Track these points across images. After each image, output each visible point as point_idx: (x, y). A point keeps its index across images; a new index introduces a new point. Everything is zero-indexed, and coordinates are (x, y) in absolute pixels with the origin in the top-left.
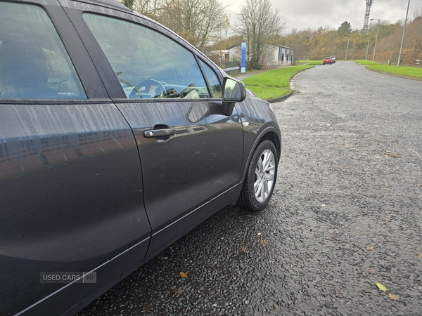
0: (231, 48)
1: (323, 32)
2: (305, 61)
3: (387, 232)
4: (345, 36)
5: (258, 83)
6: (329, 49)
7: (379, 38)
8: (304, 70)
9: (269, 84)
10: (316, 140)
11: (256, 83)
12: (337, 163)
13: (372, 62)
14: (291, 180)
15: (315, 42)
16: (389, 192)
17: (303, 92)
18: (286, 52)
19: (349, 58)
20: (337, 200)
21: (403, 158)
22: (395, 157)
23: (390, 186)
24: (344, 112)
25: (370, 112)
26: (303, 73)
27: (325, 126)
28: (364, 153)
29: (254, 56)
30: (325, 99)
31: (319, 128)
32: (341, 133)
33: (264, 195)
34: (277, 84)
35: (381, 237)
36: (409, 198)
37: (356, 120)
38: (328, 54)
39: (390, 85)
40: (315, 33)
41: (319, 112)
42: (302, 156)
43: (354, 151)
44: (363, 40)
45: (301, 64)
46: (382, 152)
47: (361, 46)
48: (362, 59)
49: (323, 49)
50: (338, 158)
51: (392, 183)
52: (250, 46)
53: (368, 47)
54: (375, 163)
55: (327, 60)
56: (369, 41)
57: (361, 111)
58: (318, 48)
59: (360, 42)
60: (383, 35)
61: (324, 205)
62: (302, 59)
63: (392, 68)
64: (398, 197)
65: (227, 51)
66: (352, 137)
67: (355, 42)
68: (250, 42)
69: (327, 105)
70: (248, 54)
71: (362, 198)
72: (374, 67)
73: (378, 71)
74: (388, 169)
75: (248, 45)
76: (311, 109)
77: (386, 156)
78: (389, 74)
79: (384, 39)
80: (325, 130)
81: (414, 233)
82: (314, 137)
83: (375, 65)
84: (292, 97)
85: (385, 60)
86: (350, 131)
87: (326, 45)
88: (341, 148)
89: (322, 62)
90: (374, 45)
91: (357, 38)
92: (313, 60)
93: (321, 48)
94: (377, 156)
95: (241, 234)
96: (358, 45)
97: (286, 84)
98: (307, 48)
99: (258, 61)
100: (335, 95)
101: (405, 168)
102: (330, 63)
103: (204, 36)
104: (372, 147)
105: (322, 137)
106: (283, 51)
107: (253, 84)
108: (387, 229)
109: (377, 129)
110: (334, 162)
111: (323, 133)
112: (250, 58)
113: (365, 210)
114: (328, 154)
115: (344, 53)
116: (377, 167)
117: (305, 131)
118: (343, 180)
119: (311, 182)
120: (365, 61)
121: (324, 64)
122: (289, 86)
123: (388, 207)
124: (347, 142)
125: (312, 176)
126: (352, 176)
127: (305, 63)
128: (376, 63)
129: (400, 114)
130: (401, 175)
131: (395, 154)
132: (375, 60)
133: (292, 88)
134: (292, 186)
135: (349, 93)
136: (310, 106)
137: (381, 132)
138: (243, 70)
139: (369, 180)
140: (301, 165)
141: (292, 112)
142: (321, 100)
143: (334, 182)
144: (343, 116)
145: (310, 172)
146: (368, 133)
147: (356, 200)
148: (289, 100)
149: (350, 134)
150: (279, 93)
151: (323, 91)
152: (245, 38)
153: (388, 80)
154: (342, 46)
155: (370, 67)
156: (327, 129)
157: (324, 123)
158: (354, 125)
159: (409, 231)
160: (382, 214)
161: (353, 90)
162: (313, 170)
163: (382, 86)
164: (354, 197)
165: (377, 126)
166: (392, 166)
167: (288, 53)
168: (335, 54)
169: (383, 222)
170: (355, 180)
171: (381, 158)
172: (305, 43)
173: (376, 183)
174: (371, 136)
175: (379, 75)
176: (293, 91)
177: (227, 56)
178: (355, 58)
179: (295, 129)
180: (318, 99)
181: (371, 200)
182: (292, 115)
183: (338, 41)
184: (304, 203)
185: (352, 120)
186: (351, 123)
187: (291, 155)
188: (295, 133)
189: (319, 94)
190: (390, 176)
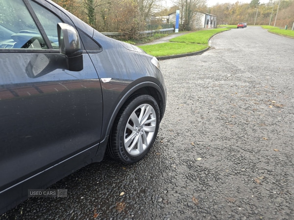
0: (170, 14)
1: (239, 4)
2: (225, 26)
3: (255, 199)
4: (255, 7)
5: (185, 41)
6: (242, 17)
7: (280, 9)
8: (222, 32)
9: (193, 41)
10: (215, 89)
11: (183, 40)
12: (226, 112)
13: (273, 27)
14: (179, 128)
15: (233, 12)
16: (267, 146)
17: (217, 48)
18: (211, 18)
19: (257, 24)
20: (215, 153)
21: (286, 109)
22: (278, 107)
23: (269, 139)
24: (244, 64)
25: (265, 65)
26: (221, 34)
27: (226, 76)
28: (252, 103)
29: (186, 21)
30: (232, 54)
31: (221, 77)
32: (237, 83)
33: (141, 147)
34: (199, 42)
35: (248, 207)
36: (285, 154)
37: (252, 72)
38: (241, 21)
39: (284, 44)
40: (233, 5)
41: (225, 63)
42: (198, 103)
43: (244, 100)
44: (268, 11)
45: (221, 27)
46: (268, 102)
47: (267, 15)
48: (267, 25)
49: (239, 17)
50: (228, 106)
51: (271, 135)
52: (183, 13)
53: (271, 16)
54: (260, 113)
55: (240, 25)
56: (272, 12)
57: (258, 65)
58: (235, 16)
59: (266, 12)
60: (283, 8)
61: (200, 159)
62: (222, 24)
63: (287, 32)
64: (274, 153)
65: (168, 17)
66: (246, 86)
67: (262, 12)
68: (183, 10)
69: (233, 59)
70: (182, 19)
71: (239, 151)
72: (274, 31)
73: (277, 34)
74: (270, 119)
75: (182, 12)
76: (219, 61)
77: (271, 106)
78: (285, 36)
79: (284, 10)
80: (225, 80)
81: (284, 203)
82: (214, 85)
83: (275, 29)
84: (208, 51)
85: (283, 26)
86: (245, 81)
87: (240, 14)
88: (234, 97)
89: (236, 26)
90: (276, 14)
91: (264, 9)
92: (230, 24)
93: (237, 16)
94: (263, 106)
95: (103, 193)
96: (264, 15)
97: (206, 41)
98: (226, 16)
99: (188, 24)
100: (241, 51)
101: (286, 120)
102: (243, 27)
103: (151, 5)
104: (261, 97)
105: (220, 86)
106: (209, 18)
107: (181, 41)
108: (256, 194)
109: (268, 80)
110: (223, 111)
111: (223, 82)
112: (183, 22)
113: (238, 168)
114: (220, 103)
115: (254, 20)
116: (261, 117)
117: (208, 80)
118: (226, 129)
119: (196, 131)
120: (269, 27)
121: (238, 28)
122: (207, 43)
123: (263, 165)
124: (240, 91)
125: (200, 124)
126: (236, 126)
127: (224, 27)
128: (276, 28)
129: (288, 68)
130: (281, 127)
131: (279, 105)
132: (276, 25)
133: (210, 45)
134: (178, 134)
135: (252, 50)
136: (219, 59)
137: (270, 83)
138: (177, 30)
139: (250, 132)
140: (193, 112)
141: (203, 64)
142: (229, 54)
143: (218, 132)
144: (242, 68)
145: (199, 119)
146: (259, 84)
147: (233, 154)
148: (205, 54)
149: (244, 84)
150: (198, 48)
151: (233, 47)
152: (180, 7)
153: (283, 41)
154: (253, 15)
155: (272, 31)
156: (226, 79)
157: (226, 74)
158: (250, 76)
159: (279, 200)
160: (255, 174)
161: (255, 47)
162: (202, 118)
163: (278, 45)
164: (231, 150)
165: (268, 77)
166: (275, 117)
167: (212, 19)
168: (247, 21)
169: (253, 185)
170: (237, 131)
171: (266, 108)
172: (225, 12)
173: (257, 135)
174: (262, 86)
175: (277, 37)
176: (210, 47)
177: (168, 20)
178: (262, 24)
179: (200, 78)
180: (227, 54)
181: (247, 155)
182: (202, 66)
183: (250, 11)
184: (181, 155)
185: (249, 71)
186: (248, 74)
187: (189, 102)
188: (200, 82)
189: (229, 50)
190: (270, 128)
